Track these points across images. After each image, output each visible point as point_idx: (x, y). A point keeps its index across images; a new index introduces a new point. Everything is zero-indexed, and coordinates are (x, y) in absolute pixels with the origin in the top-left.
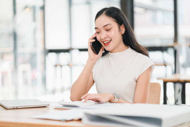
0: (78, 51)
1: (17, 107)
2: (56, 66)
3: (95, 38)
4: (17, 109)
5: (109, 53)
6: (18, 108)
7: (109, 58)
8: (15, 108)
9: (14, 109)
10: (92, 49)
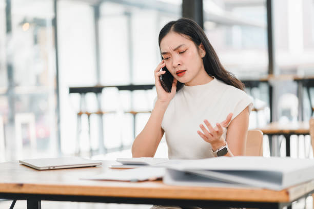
0: (116, 89)
1: (54, 167)
2: (80, 114)
3: (165, 68)
4: (54, 169)
5: (185, 86)
6: (56, 168)
7: (183, 94)
8: (52, 168)
9: (49, 169)
10: (162, 85)
